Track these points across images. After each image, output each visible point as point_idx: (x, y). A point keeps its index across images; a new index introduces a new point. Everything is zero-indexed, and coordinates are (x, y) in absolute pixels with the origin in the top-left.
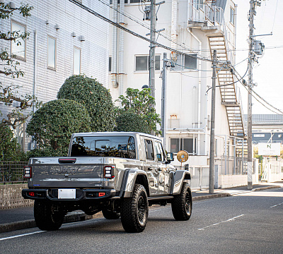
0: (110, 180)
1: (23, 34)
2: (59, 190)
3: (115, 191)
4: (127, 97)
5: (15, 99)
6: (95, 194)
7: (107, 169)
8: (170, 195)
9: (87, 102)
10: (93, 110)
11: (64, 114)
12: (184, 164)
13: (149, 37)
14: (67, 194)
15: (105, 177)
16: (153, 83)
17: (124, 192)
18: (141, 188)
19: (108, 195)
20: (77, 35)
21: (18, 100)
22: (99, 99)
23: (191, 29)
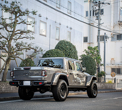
0: (45, 77)
1: (34, 22)
2: (24, 81)
3: (46, 82)
4: (88, 50)
5: (31, 48)
6: (38, 83)
7: (43, 72)
8: (85, 86)
9: (66, 50)
10: (68, 54)
11: (54, 55)
12: (114, 78)
13: (98, 27)
14: (27, 83)
15: (42, 76)
16: (99, 45)
17: (53, 83)
18: (63, 81)
19: (43, 84)
20: (69, 27)
21: (33, 49)
22: (71, 49)
23: (119, 24)
